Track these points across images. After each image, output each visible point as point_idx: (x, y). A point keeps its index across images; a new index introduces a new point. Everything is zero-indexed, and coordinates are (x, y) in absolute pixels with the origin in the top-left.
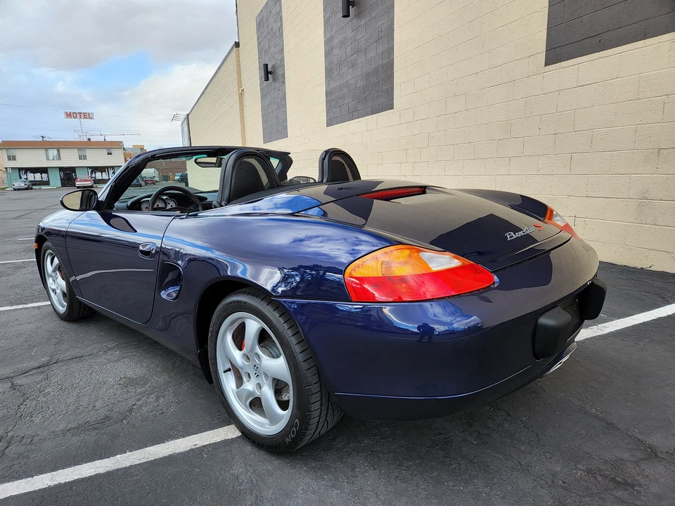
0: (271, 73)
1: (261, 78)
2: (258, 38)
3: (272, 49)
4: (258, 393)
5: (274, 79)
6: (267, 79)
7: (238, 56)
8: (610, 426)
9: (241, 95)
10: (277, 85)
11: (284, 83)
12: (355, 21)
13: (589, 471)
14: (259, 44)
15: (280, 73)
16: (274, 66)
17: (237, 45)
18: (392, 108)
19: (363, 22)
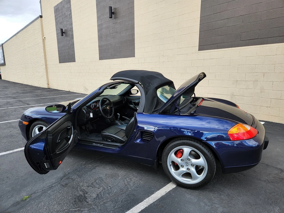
0: (64, 33)
1: (57, 34)
2: (55, 16)
3: (65, 23)
4: (188, 171)
5: (66, 36)
6: (63, 35)
7: (42, 22)
8: (267, 165)
9: (44, 40)
10: (68, 38)
11: (73, 38)
12: (114, 20)
13: (273, 177)
14: (56, 19)
15: (71, 34)
16: (65, 30)
17: (41, 17)
18: (134, 56)
19: (118, 21)
